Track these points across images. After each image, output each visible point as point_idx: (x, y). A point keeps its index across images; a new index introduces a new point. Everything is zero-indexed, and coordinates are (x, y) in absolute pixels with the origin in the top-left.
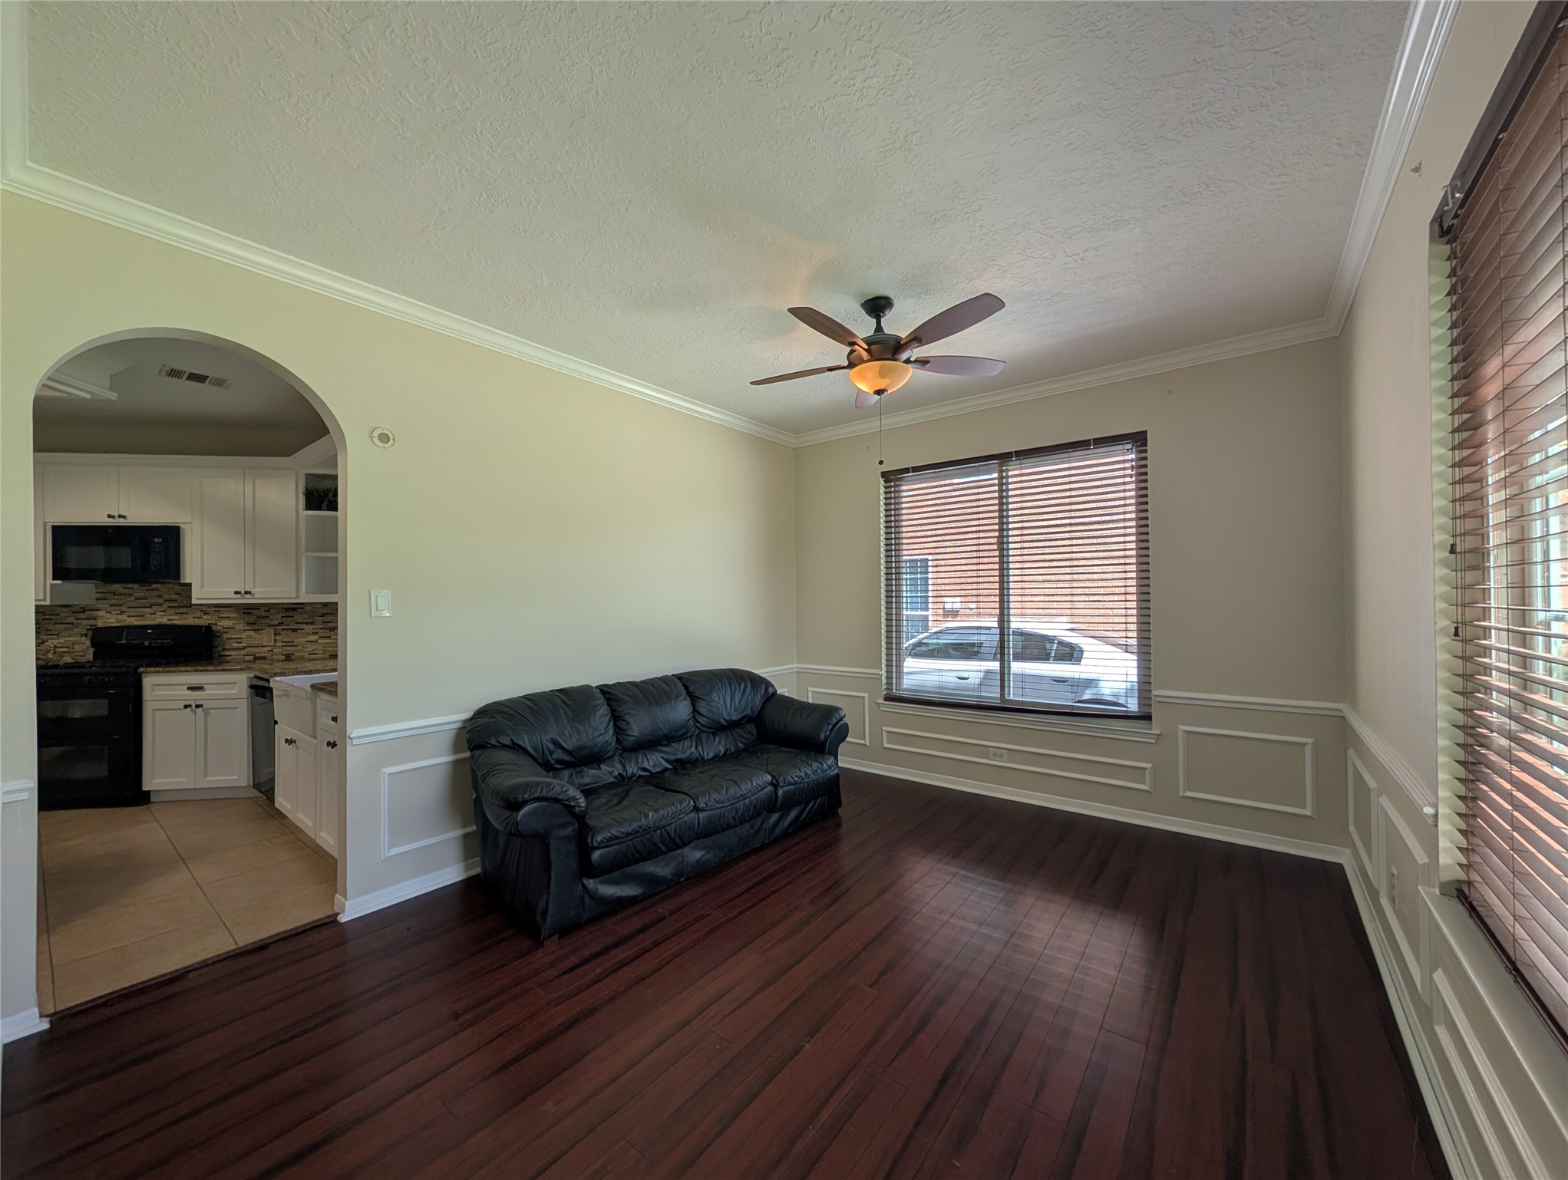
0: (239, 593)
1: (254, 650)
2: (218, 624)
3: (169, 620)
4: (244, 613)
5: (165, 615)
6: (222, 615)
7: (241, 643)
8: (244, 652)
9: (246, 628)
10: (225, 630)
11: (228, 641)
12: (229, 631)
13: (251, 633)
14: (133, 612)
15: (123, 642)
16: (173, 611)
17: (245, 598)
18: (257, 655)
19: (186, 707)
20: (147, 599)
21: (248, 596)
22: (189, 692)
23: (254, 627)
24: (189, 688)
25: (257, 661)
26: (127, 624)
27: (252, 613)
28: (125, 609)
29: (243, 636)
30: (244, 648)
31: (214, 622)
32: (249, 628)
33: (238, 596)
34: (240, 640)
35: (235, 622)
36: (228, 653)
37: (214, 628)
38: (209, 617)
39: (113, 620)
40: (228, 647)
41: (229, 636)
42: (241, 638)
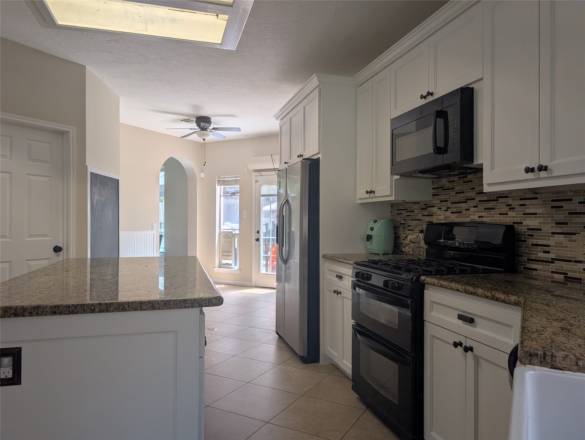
0: (532, 170)
1: (566, 266)
2: (524, 223)
3: (479, 217)
4: (552, 207)
5: (476, 212)
6: (528, 211)
7: (549, 252)
8: (552, 267)
9: (554, 231)
10: (530, 233)
11: (534, 248)
12: (535, 233)
13: (561, 238)
14: (454, 208)
15: (442, 241)
16: (482, 206)
17: (540, 179)
18: (570, 274)
19: (456, 345)
20: (463, 192)
21: (543, 174)
22: (460, 322)
23: (566, 229)
24: (460, 317)
25: (569, 284)
26: (450, 221)
27: (562, 207)
28: (450, 205)
29: (551, 241)
30: (553, 261)
31: (518, 220)
32: (560, 231)
33: (530, 175)
34: (547, 249)
35: (541, 220)
36: (534, 266)
37: (518, 228)
38: (514, 214)
39: (442, 217)
40: (533, 257)
41: (534, 242)
42: (549, 246)
